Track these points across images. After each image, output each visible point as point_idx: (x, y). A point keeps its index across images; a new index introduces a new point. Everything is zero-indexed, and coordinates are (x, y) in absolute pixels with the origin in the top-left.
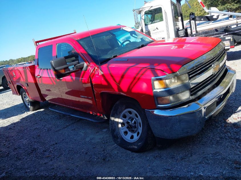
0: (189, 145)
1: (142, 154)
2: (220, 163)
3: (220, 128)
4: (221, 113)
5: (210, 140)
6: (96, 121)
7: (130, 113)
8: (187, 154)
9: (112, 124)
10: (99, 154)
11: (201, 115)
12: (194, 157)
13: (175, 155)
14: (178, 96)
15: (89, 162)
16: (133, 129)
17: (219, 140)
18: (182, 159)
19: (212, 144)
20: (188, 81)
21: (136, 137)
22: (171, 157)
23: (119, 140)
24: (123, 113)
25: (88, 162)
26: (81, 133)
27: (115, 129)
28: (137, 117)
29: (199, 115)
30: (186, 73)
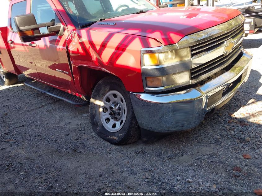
0: (181, 141)
1: (122, 147)
2: (216, 167)
3: (222, 124)
4: (227, 106)
5: (208, 138)
6: (74, 103)
7: (115, 96)
8: (177, 152)
9: (93, 108)
10: (71, 143)
11: (201, 105)
12: (185, 156)
13: (162, 152)
14: (174, 78)
15: (57, 151)
16: (116, 116)
17: (220, 139)
18: (170, 158)
19: (209, 142)
20: (189, 58)
21: (118, 127)
22: (157, 155)
23: (99, 128)
24: (106, 96)
25: (55, 152)
26: (57, 116)
27: (95, 114)
28: (123, 102)
29: (198, 105)
30: (187, 47)
